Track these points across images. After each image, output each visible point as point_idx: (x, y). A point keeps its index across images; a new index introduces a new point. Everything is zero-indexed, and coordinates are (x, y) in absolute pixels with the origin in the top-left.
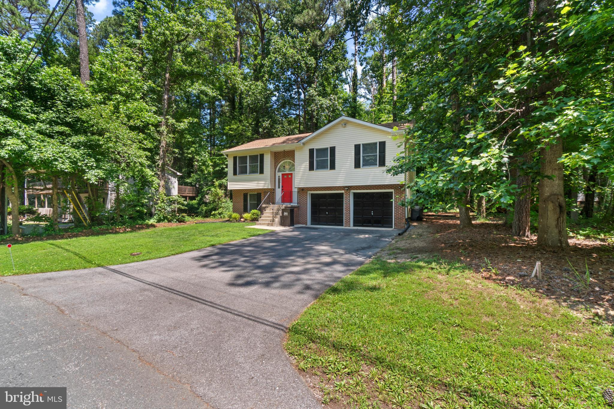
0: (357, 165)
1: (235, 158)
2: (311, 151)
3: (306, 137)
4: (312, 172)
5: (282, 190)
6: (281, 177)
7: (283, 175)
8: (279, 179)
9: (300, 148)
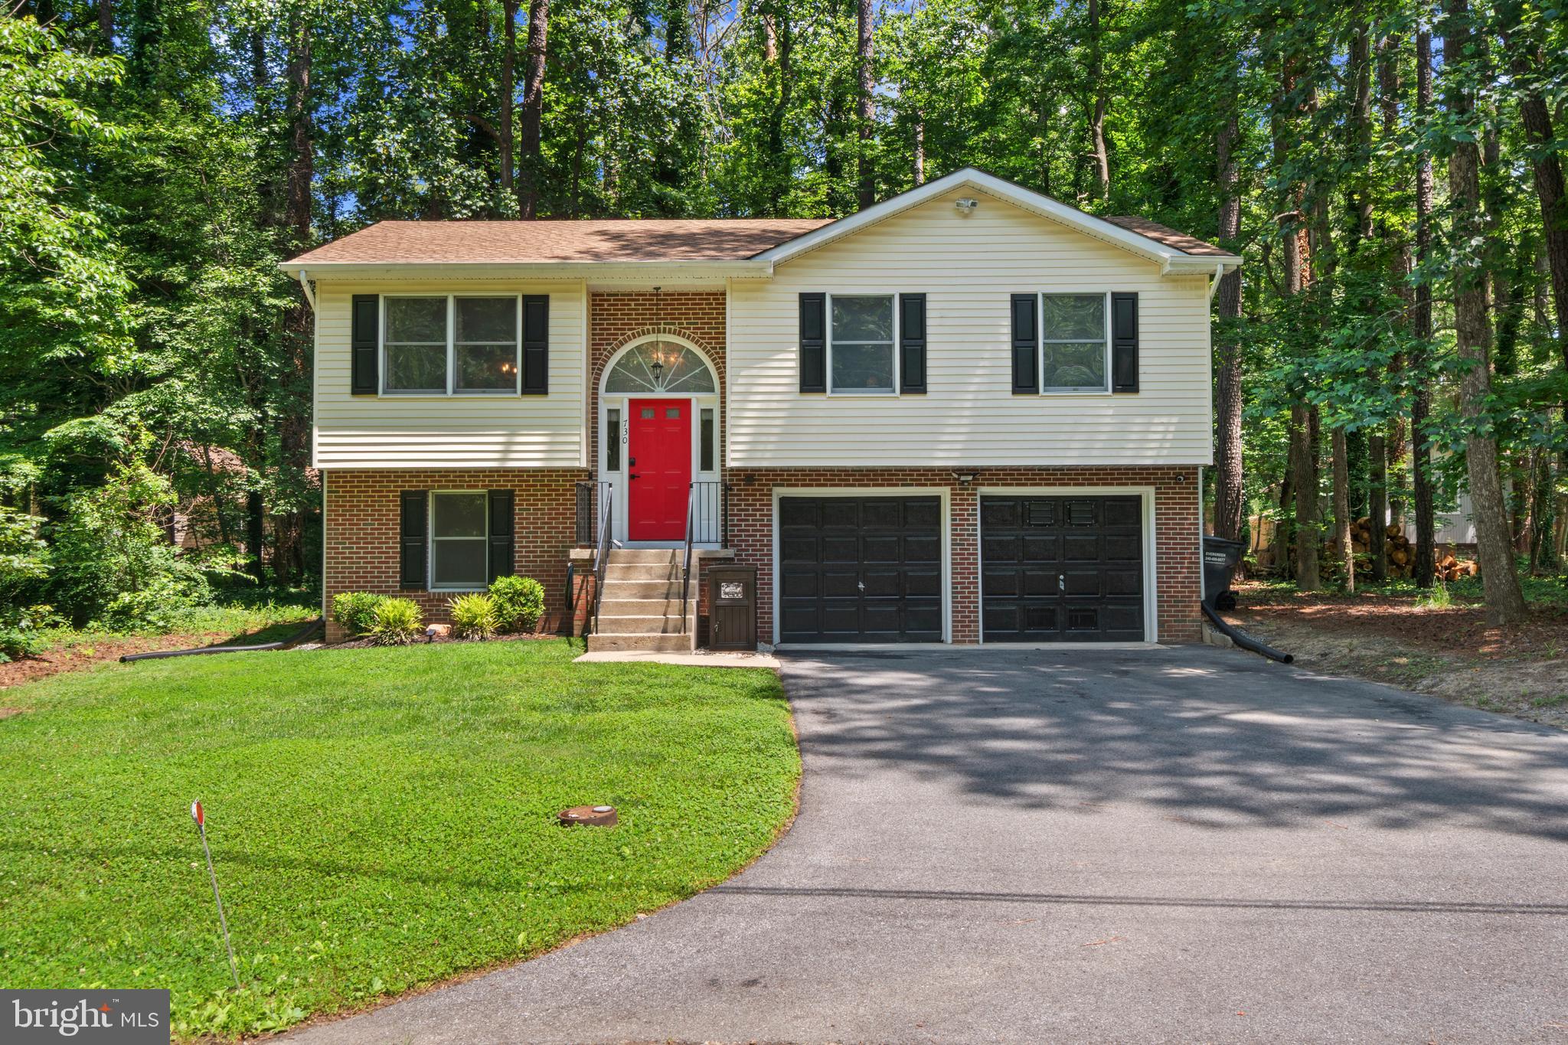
0: (1024, 382)
1: (364, 308)
2: (811, 306)
3: (797, 237)
4: (814, 400)
5: (632, 477)
6: (625, 416)
7: (633, 403)
8: (613, 427)
9: (756, 287)
